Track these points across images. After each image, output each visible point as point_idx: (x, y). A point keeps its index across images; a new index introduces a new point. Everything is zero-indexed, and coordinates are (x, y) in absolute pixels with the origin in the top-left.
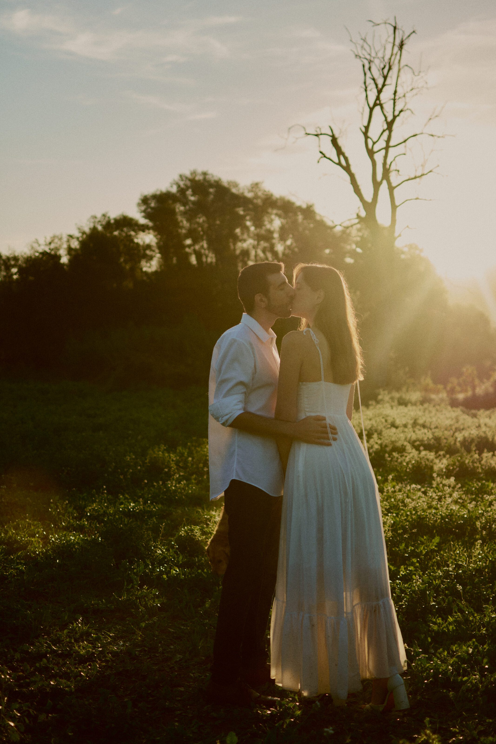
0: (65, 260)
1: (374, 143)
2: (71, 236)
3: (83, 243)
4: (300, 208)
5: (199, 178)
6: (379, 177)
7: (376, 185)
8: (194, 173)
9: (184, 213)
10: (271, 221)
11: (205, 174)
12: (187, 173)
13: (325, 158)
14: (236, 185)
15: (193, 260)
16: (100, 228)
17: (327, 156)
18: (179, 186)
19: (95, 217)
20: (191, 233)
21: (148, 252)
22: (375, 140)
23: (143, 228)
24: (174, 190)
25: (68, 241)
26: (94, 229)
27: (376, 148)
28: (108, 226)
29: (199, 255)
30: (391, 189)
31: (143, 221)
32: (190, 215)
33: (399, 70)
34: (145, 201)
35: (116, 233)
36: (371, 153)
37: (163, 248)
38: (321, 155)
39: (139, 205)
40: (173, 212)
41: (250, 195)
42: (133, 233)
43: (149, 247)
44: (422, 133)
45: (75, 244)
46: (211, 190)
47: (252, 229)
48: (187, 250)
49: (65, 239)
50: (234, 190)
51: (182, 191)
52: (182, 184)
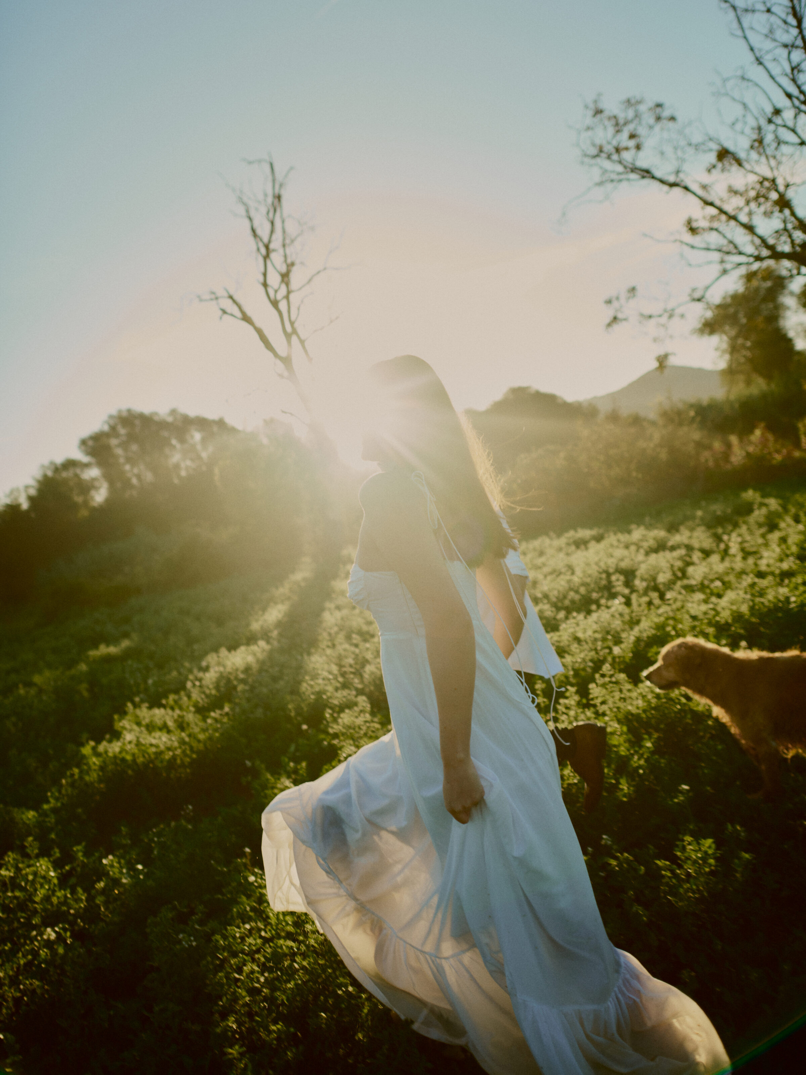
0: (25, 505)
1: (276, 291)
2: (27, 487)
3: (40, 490)
4: (214, 422)
5: (125, 414)
6: (289, 329)
7: (288, 336)
8: (120, 411)
9: (119, 445)
10: (192, 437)
11: (129, 411)
12: (114, 412)
13: (226, 317)
14: (156, 414)
15: (134, 481)
16: (50, 474)
17: (229, 311)
18: (109, 424)
19: (43, 466)
20: (129, 460)
21: (97, 484)
22: (276, 287)
23: (87, 465)
24: (106, 428)
25: (26, 491)
26: (45, 476)
27: (279, 296)
28: (57, 470)
29: (139, 477)
30: (302, 342)
31: (85, 459)
32: (124, 445)
33: (283, 222)
34: (83, 442)
35: (64, 474)
36: (275, 304)
37: (108, 477)
38: (220, 313)
39: (80, 447)
40: (108, 448)
41: (170, 419)
42: (78, 471)
43: (94, 480)
44: (325, 269)
45: (33, 492)
46: (137, 422)
47: (178, 446)
48: (129, 475)
49: (22, 488)
50: (156, 418)
51: (113, 428)
52: (112, 422)
